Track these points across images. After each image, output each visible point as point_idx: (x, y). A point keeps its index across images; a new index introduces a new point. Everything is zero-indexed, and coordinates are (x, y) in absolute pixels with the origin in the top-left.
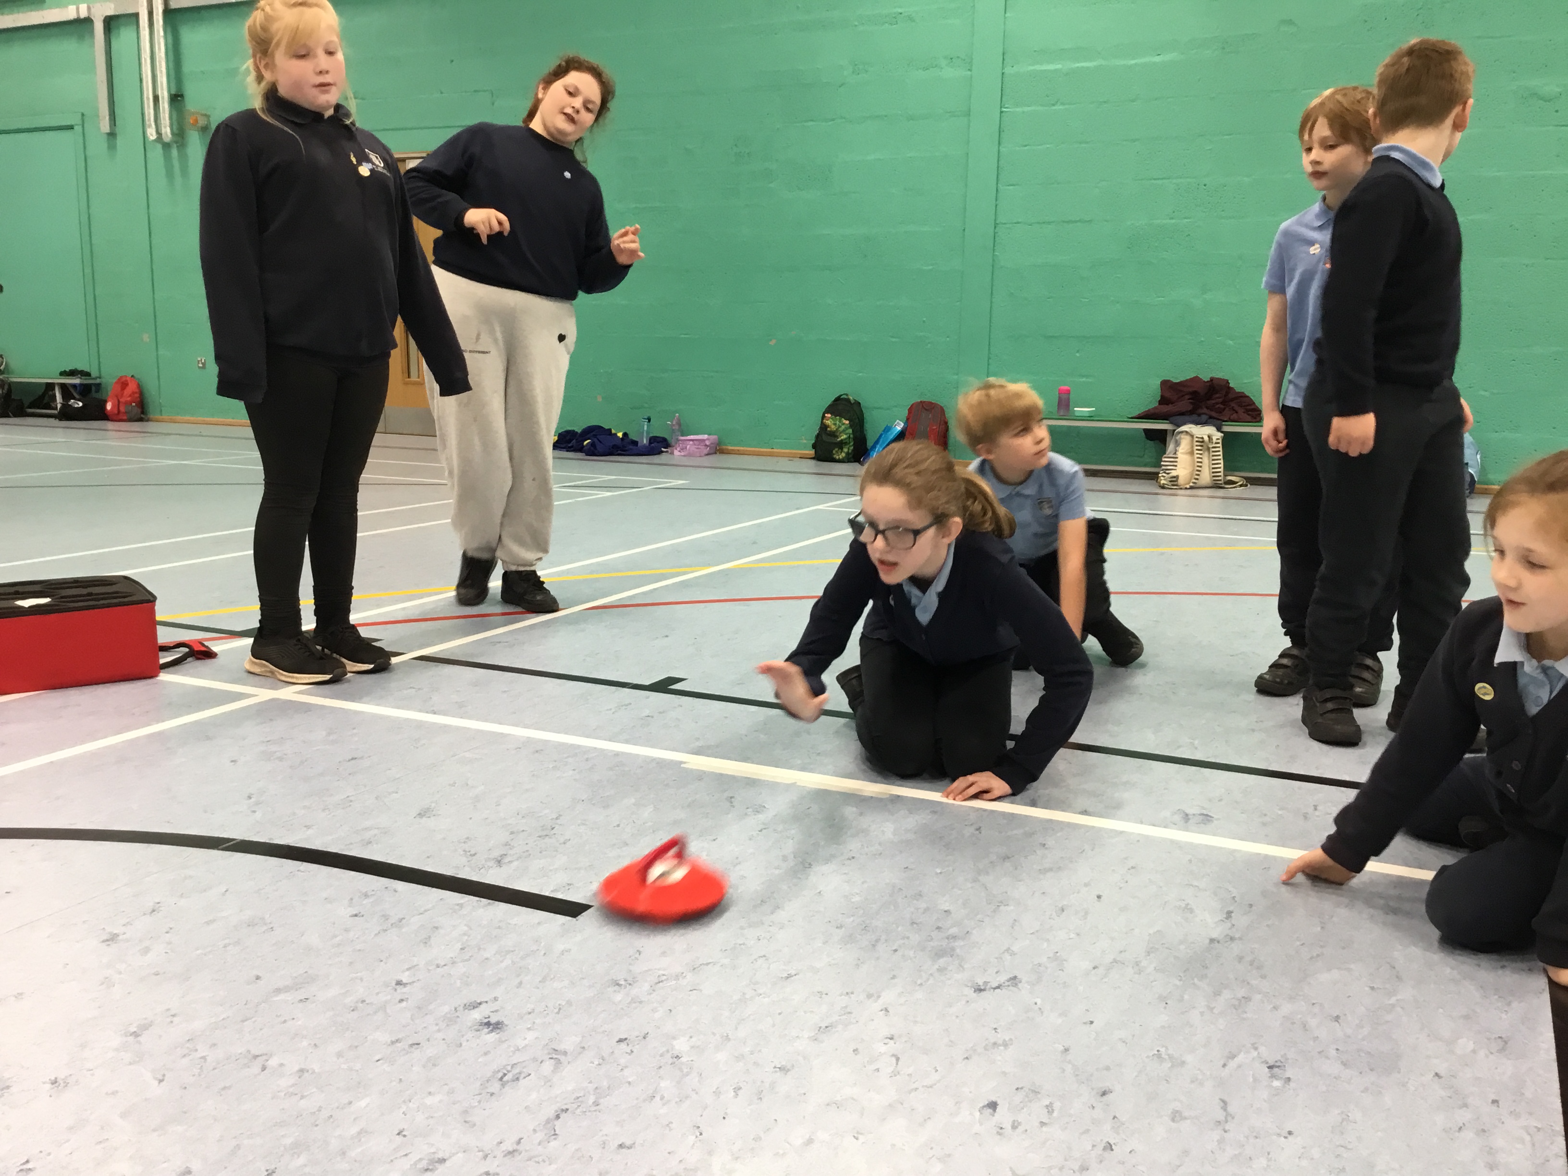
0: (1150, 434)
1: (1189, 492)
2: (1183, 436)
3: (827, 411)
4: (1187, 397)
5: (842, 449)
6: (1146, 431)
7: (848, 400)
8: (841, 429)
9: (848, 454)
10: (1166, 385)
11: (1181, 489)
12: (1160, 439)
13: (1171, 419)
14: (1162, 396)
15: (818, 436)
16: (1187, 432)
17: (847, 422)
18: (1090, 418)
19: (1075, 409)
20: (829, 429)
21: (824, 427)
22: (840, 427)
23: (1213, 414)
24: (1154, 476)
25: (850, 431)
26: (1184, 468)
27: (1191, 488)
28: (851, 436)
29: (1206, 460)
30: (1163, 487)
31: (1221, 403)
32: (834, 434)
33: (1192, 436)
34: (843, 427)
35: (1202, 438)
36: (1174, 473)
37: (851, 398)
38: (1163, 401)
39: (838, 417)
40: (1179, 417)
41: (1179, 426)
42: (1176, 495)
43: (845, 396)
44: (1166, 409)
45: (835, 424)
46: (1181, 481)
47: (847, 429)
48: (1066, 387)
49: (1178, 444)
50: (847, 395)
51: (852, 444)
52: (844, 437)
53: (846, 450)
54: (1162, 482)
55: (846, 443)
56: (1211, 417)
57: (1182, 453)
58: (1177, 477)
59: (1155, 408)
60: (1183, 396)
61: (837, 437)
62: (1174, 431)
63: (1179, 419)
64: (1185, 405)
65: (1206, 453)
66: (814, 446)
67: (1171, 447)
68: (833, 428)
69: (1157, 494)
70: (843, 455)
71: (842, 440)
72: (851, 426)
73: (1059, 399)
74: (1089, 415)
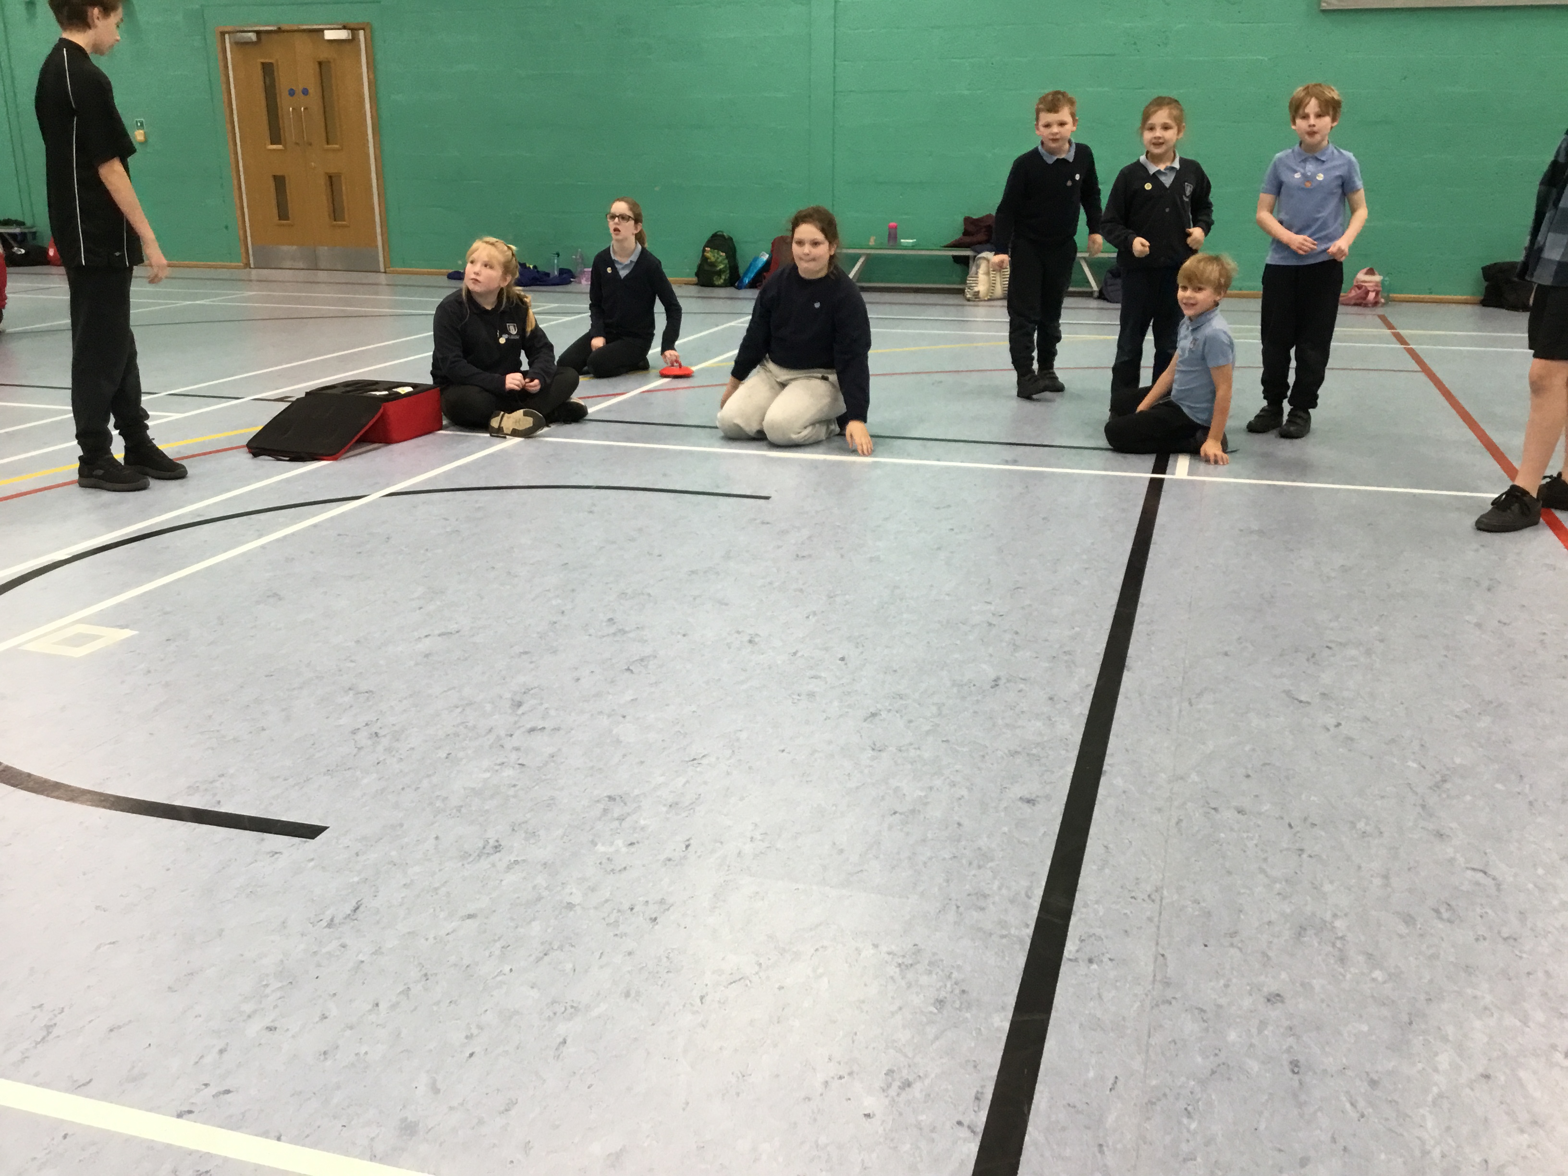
0: (956, 259)
1: (986, 303)
2: (981, 261)
3: (706, 246)
4: (984, 230)
5: (720, 276)
6: (954, 257)
7: (723, 236)
8: (719, 260)
9: (725, 280)
10: (968, 220)
11: (982, 301)
12: (964, 263)
13: (973, 247)
14: (965, 229)
15: (700, 267)
16: (984, 258)
17: (724, 254)
18: (913, 247)
19: (902, 240)
20: (709, 260)
21: (704, 259)
22: (718, 258)
24: (961, 292)
25: (726, 261)
26: (984, 285)
27: (989, 300)
28: (728, 266)
29: (998, 279)
30: (969, 300)
32: (713, 265)
33: (988, 260)
34: (720, 259)
36: (976, 289)
37: (725, 234)
38: (966, 233)
39: (716, 251)
40: (978, 246)
41: (979, 253)
42: (978, 306)
43: (718, 233)
44: (968, 239)
45: (714, 256)
46: (981, 295)
47: (724, 259)
48: (892, 224)
49: (978, 267)
50: (722, 232)
51: (728, 272)
52: (722, 266)
53: (723, 277)
54: (968, 296)
55: (724, 272)
57: (981, 274)
58: (978, 292)
59: (961, 239)
60: (979, 229)
61: (716, 267)
62: (975, 256)
63: (978, 247)
64: (981, 237)
65: (998, 274)
66: (697, 274)
67: (973, 269)
68: (713, 259)
69: (963, 305)
70: (722, 281)
71: (720, 270)
72: (727, 257)
73: (890, 234)
74: (910, 245)
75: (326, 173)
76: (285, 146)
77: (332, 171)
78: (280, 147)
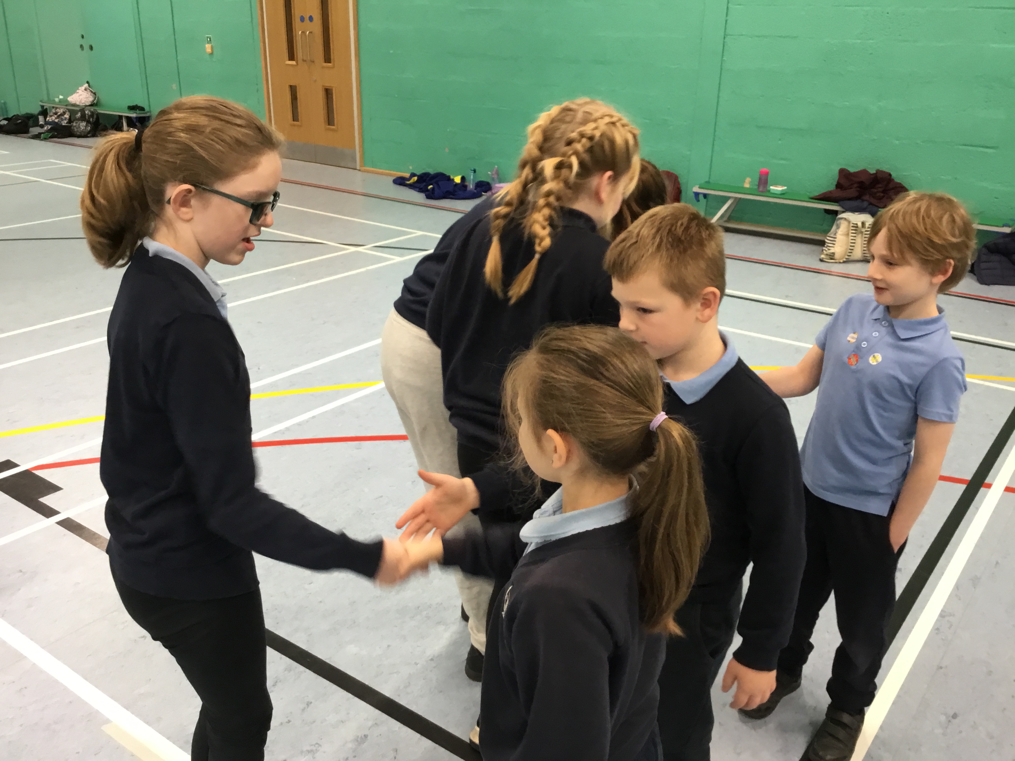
0: (827, 211)
1: (842, 266)
2: (842, 222)
4: (856, 185)
6: (821, 210)
10: (843, 173)
11: (836, 262)
12: (831, 219)
13: (841, 202)
14: (838, 182)
16: (845, 219)
18: (782, 195)
19: (771, 187)
23: (873, 201)
24: (821, 246)
26: (842, 246)
29: (859, 241)
30: (822, 261)
31: (883, 192)
33: (849, 222)
35: (857, 224)
36: (832, 250)
38: (839, 186)
40: (847, 202)
41: (843, 211)
44: (840, 194)
46: (837, 256)
48: (764, 170)
49: (838, 227)
54: (822, 256)
56: (871, 204)
57: (841, 235)
58: (834, 253)
59: (831, 192)
60: (852, 184)
62: (841, 214)
63: (847, 204)
64: (852, 192)
65: (857, 235)
67: (834, 228)
73: (760, 179)
74: (779, 193)
75: (323, 86)
76: (297, 63)
77: (327, 85)
78: (294, 63)
